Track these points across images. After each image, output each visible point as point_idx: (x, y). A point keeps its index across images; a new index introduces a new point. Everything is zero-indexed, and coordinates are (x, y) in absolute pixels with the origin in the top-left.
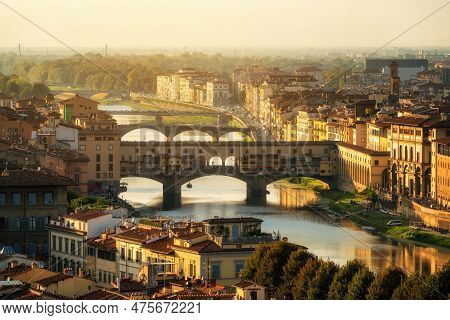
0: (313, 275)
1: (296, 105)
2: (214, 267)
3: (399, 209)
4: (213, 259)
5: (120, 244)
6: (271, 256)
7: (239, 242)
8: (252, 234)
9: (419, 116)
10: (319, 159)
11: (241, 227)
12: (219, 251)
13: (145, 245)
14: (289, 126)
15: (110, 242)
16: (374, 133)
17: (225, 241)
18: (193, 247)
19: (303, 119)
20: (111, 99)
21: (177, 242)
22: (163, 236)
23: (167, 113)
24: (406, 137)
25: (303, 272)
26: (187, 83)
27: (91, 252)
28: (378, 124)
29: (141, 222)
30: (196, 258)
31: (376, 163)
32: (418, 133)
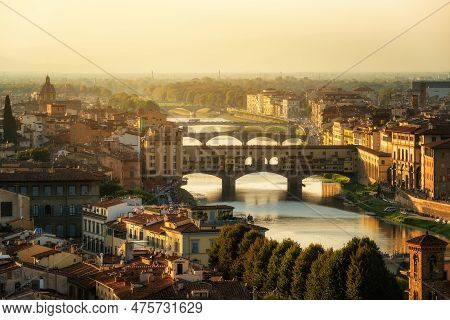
0: (258, 251)
1: (334, 117)
2: (194, 244)
3: (397, 199)
4: (193, 237)
5: (129, 226)
6: (231, 236)
7: (214, 225)
8: (225, 218)
9: (414, 126)
10: (344, 159)
11: (216, 213)
12: (196, 231)
13: (145, 227)
14: (328, 134)
15: (122, 225)
16: (384, 139)
17: (202, 224)
18: (178, 228)
19: (337, 128)
20: (213, 113)
21: (167, 224)
22: (160, 220)
23: (247, 124)
24: (403, 142)
25: (252, 247)
26: (269, 100)
27: (109, 232)
28: (386, 133)
29: (146, 209)
30: (180, 237)
31: (383, 162)
32: (411, 139)
